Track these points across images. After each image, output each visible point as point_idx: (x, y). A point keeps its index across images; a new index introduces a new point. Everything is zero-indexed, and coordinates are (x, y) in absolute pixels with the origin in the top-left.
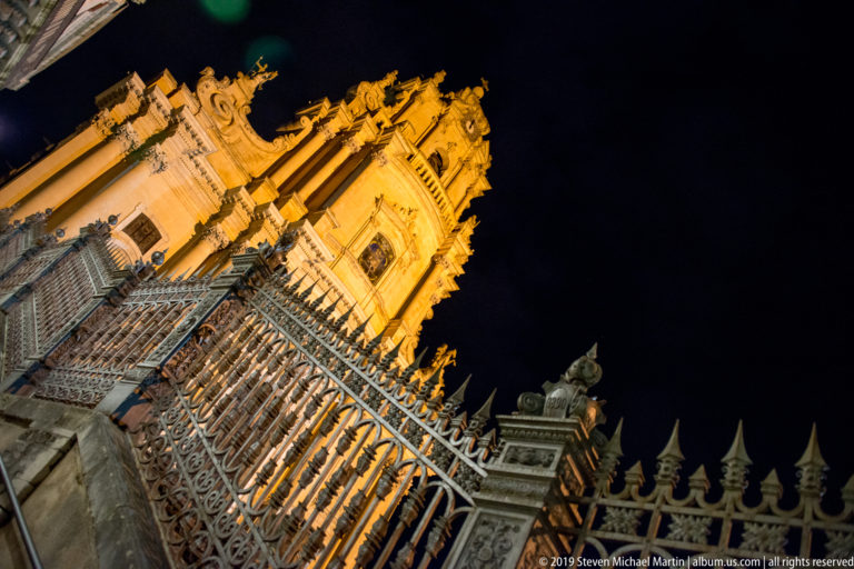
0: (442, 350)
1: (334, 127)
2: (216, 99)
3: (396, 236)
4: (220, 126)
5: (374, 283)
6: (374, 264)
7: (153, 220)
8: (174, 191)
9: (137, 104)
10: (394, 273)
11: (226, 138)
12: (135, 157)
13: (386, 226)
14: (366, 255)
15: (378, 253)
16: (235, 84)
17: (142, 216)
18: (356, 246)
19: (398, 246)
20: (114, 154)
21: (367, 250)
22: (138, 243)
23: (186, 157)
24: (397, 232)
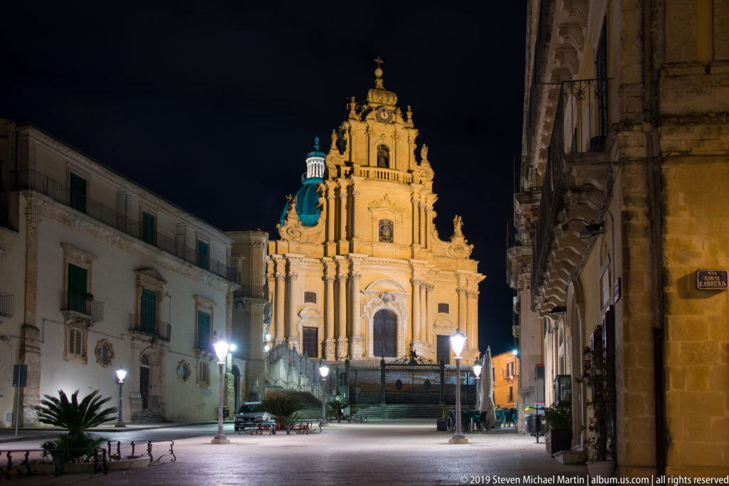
0: (455, 220)
1: (332, 193)
2: (289, 232)
3: (386, 214)
4: (298, 239)
5: (392, 242)
6: (387, 234)
7: (310, 291)
8: (307, 276)
9: (272, 262)
10: (397, 228)
11: (304, 241)
12: (288, 279)
13: (380, 215)
14: (381, 234)
15: (385, 228)
16: (289, 219)
17: (305, 293)
18: (375, 236)
19: (391, 217)
20: (282, 285)
21: (380, 232)
22: (312, 301)
23: (300, 263)
24: (386, 212)
